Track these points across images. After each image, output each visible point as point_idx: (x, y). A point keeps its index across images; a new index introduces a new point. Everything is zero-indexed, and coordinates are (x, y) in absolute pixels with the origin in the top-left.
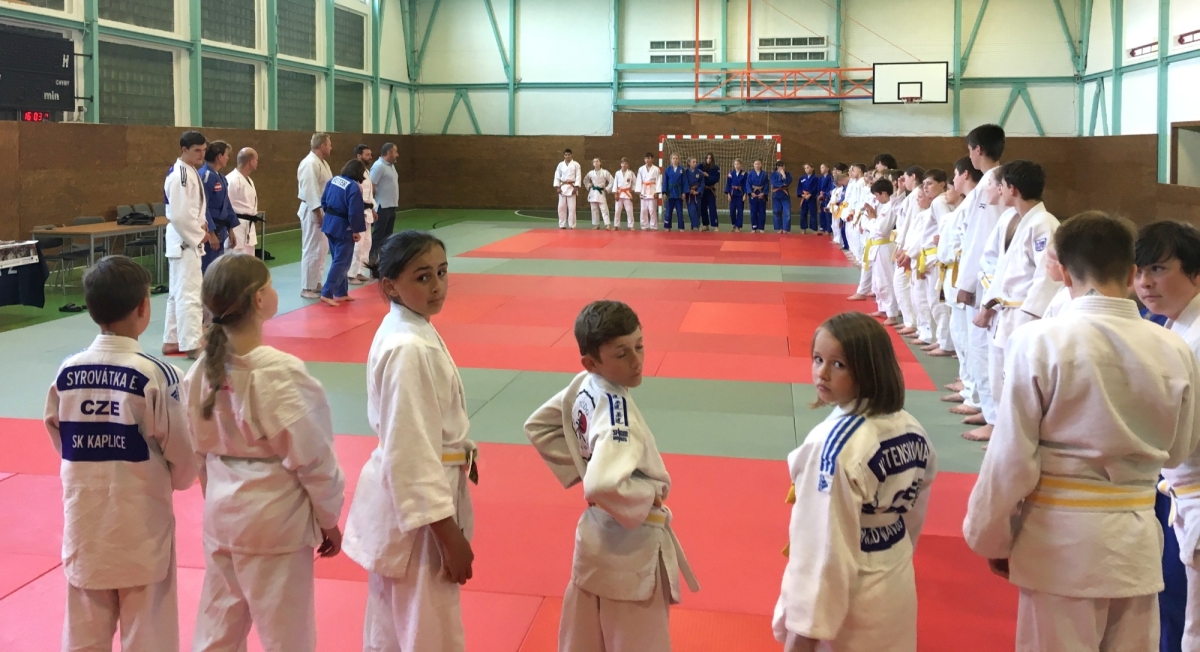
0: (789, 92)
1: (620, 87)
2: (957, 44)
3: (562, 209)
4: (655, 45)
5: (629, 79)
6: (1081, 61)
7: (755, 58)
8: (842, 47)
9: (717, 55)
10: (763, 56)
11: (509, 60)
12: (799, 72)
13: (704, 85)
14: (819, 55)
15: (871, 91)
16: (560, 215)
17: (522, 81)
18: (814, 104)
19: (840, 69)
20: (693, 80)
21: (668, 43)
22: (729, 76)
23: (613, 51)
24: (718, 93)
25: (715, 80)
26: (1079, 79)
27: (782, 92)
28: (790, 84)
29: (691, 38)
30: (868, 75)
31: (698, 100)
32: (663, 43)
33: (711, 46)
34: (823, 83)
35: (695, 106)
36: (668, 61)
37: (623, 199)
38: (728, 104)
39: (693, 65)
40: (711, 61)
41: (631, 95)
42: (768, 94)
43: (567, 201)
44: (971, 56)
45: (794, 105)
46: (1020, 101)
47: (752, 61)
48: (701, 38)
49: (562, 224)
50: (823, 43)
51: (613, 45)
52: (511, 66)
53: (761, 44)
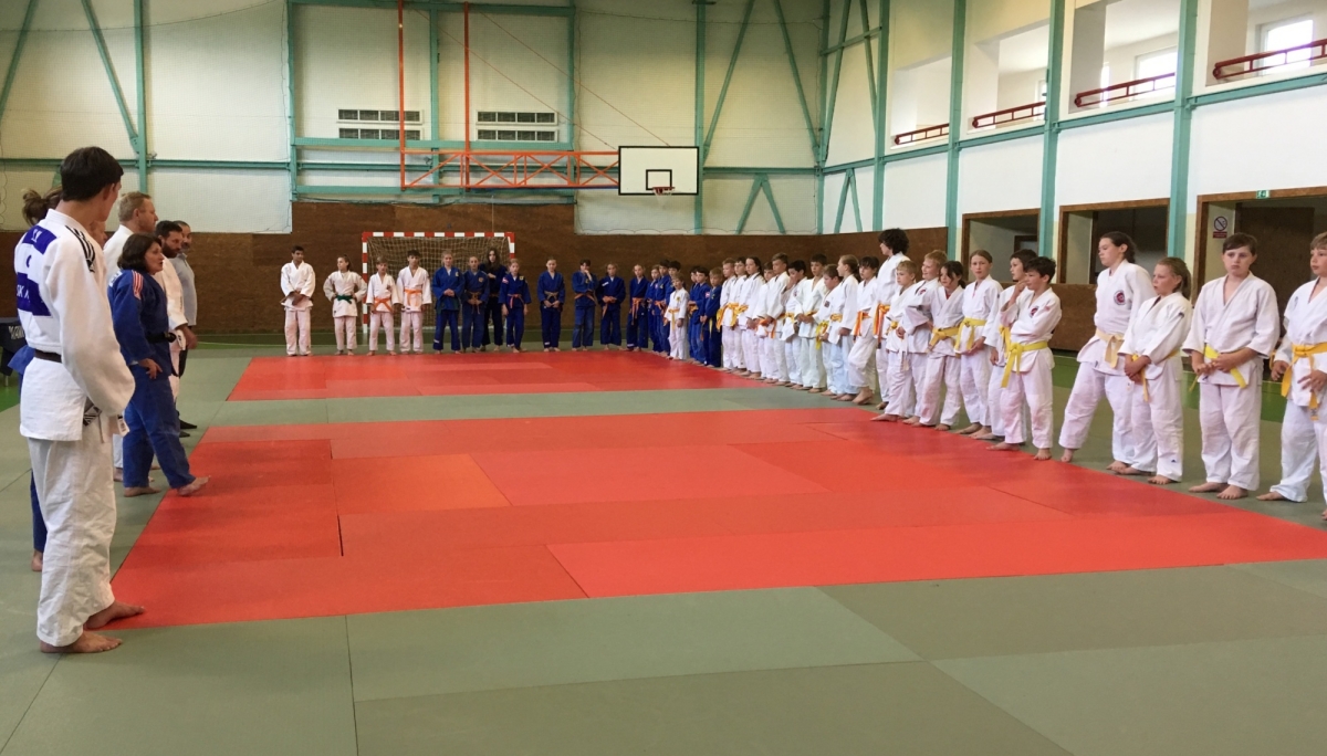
0: (519, 180)
1: (301, 168)
2: (698, 127)
3: (291, 329)
4: (344, 114)
5: (312, 158)
6: (822, 150)
7: (474, 137)
8: (575, 125)
9: (426, 130)
10: (483, 134)
11: (137, 128)
12: (529, 154)
13: (411, 169)
14: (548, 135)
15: (617, 180)
16: (287, 337)
17: (158, 158)
18: (544, 195)
19: (575, 152)
20: (399, 162)
21: (362, 112)
22: (442, 157)
23: (288, 121)
24: (429, 180)
25: (424, 163)
26: (820, 171)
27: (511, 180)
28: (521, 169)
29: (392, 107)
30: (611, 160)
31: (404, 188)
32: (355, 112)
33: (418, 119)
34: (560, 170)
35: (398, 196)
36: (362, 137)
37: (382, 313)
38: (441, 193)
39: (396, 143)
40: (418, 139)
41: (315, 180)
42: (490, 182)
43: (298, 319)
44: (714, 141)
45: (521, 196)
46: (762, 195)
47: (471, 140)
48: (406, 109)
49: (291, 349)
50: (552, 120)
51: (288, 112)
52: (139, 136)
53: (479, 120)
